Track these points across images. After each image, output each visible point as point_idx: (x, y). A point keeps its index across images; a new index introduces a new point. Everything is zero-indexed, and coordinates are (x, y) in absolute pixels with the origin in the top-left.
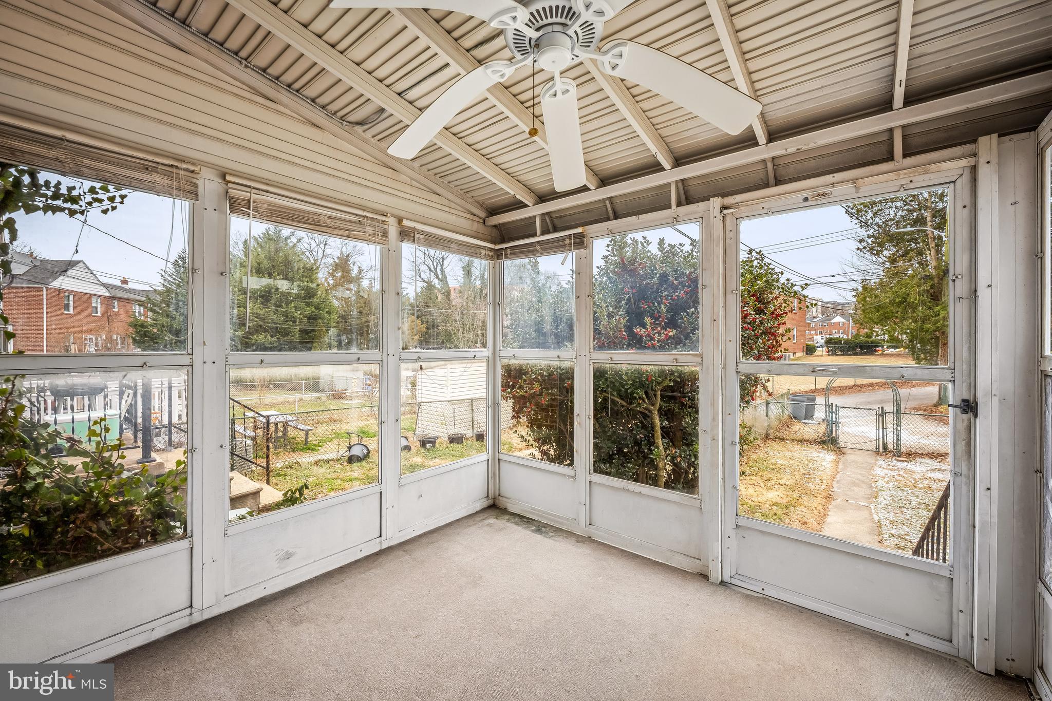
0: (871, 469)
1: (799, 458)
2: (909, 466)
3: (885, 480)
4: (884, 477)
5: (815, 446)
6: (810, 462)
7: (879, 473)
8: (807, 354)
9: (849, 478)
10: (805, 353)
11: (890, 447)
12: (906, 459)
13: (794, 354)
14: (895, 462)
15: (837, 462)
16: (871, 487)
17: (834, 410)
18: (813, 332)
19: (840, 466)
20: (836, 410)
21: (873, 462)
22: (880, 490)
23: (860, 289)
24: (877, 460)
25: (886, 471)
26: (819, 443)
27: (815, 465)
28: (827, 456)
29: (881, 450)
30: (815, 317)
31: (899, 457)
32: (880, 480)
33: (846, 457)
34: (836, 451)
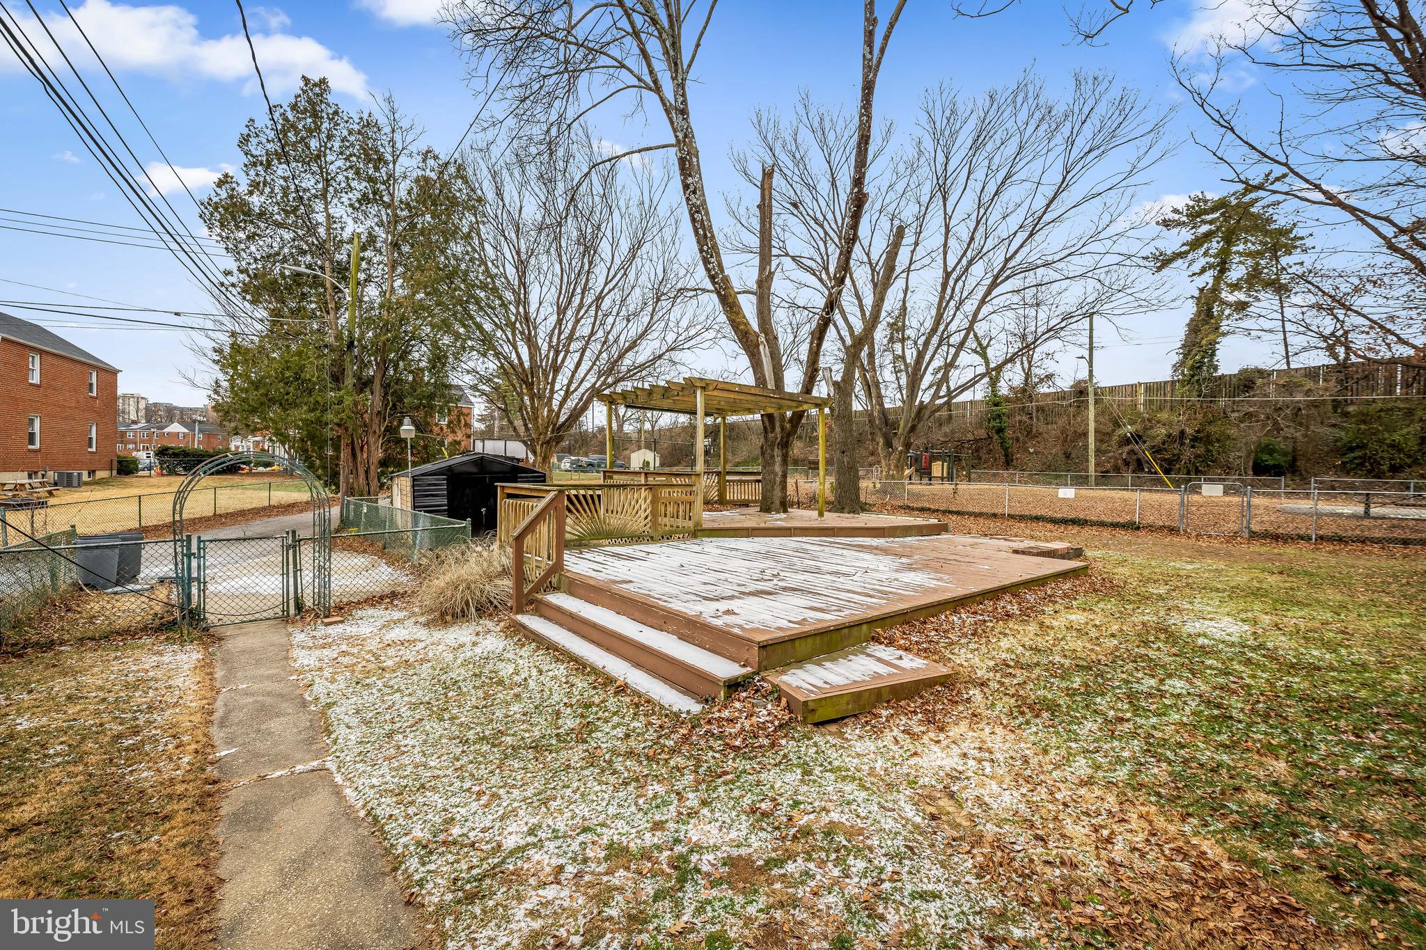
0: (286, 658)
1: (101, 688)
2: (349, 629)
3: (326, 674)
4: (320, 669)
5: (146, 640)
6: (136, 688)
7: (306, 662)
8: (119, 473)
9: (250, 700)
10: (115, 472)
11: (309, 603)
12: (339, 619)
13: (92, 473)
14: (322, 631)
15: (206, 666)
16: (304, 704)
17: (194, 549)
18: (131, 446)
19: (219, 674)
20: (199, 549)
21: (284, 640)
22: (329, 706)
23: (227, 350)
24: (290, 634)
25: (317, 653)
26: (159, 629)
27: (151, 693)
28: (182, 657)
29: (292, 611)
30: (134, 422)
31: (326, 617)
32: (317, 680)
33: (229, 645)
34: (200, 638)
